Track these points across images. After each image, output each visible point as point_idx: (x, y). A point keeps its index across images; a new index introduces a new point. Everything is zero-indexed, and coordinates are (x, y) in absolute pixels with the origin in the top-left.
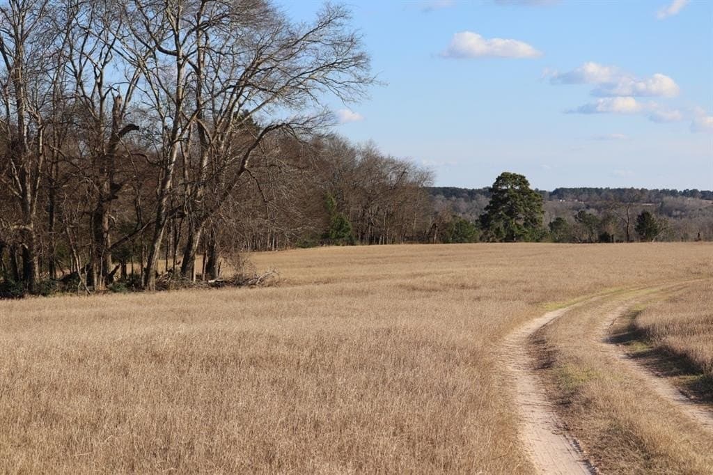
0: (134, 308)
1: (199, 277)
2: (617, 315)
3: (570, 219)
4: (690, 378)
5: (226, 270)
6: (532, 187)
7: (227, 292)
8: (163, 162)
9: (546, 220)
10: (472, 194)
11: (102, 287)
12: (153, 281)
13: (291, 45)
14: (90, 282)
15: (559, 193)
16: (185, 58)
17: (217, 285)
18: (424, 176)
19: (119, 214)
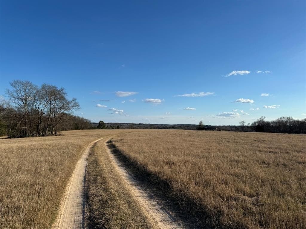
0: (39, 139)
1: (54, 134)
2: (110, 139)
3: (109, 126)
4: (114, 149)
5: (58, 133)
6: (104, 122)
7: (58, 136)
8: (48, 119)
9: (106, 127)
10: (97, 123)
11: (38, 136)
12: (46, 135)
13: (68, 103)
14: (36, 135)
15: (108, 123)
16: (52, 104)
17: (56, 135)
18: (90, 121)
19: (42, 125)
